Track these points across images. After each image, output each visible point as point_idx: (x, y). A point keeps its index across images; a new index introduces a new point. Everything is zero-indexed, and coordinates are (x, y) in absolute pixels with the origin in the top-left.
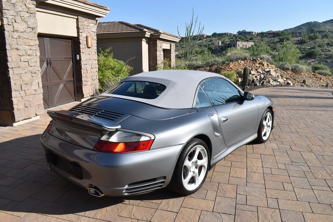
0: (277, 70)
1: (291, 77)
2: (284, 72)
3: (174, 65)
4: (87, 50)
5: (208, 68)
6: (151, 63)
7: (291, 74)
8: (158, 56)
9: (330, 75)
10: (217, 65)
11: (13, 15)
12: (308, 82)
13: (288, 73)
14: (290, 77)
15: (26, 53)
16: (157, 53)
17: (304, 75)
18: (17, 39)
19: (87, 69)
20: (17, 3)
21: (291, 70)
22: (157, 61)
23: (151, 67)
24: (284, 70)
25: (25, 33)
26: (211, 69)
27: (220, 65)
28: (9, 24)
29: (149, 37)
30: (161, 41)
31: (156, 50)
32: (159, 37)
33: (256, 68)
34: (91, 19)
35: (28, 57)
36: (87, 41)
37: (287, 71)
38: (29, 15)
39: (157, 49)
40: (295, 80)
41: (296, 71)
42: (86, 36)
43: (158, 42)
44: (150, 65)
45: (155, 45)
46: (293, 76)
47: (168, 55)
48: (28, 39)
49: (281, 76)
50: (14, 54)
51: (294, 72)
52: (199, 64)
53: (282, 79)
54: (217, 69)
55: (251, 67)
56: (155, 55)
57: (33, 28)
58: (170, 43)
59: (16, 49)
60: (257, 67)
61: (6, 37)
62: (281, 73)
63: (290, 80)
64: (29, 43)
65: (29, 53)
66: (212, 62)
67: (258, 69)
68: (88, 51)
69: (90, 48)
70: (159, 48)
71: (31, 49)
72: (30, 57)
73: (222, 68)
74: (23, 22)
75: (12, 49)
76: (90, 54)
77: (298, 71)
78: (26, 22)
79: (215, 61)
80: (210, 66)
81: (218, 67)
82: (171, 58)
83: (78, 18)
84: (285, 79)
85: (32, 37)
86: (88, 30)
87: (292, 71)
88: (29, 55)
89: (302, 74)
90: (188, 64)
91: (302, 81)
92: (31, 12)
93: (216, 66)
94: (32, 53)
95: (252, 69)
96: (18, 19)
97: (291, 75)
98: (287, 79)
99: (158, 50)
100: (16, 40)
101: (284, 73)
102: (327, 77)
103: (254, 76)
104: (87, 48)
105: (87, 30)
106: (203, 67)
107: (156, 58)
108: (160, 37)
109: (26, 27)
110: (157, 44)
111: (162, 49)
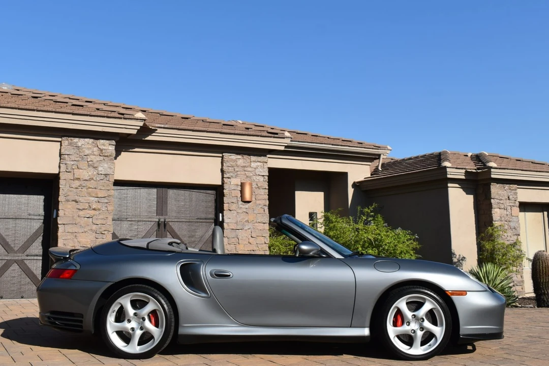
4: (241, 206)
8: (495, 218)
11: (75, 160)
15: (89, 206)
16: (492, 213)
18: (76, 188)
19: (240, 238)
20: (83, 146)
25: (92, 181)
28: (67, 171)
30: (512, 185)
32: (489, 177)
34: (254, 155)
35: (93, 212)
36: (242, 192)
38: (102, 158)
42: (241, 183)
45: (488, 195)
48: (96, 188)
50: (69, 206)
56: (488, 217)
57: (106, 175)
59: (73, 201)
61: (60, 186)
64: (97, 194)
65: (94, 207)
68: (243, 207)
69: (249, 202)
70: (502, 202)
71: (99, 202)
72: (97, 213)
74: (91, 168)
75: (68, 201)
76: (250, 212)
78: (94, 167)
83: (223, 156)
85: (104, 186)
86: (246, 173)
88: (94, 209)
92: (106, 155)
94: (99, 207)
96: (83, 164)
100: (75, 190)
104: (240, 202)
105: (243, 173)
108: (493, 176)
109: (95, 173)
110: (490, 192)
111: (517, 204)
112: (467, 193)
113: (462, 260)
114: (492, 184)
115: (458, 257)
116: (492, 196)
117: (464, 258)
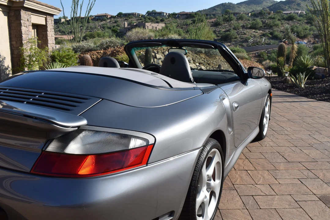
0: (189, 53)
1: (205, 62)
2: (197, 55)
3: (53, 48)
5: (102, 52)
6: (14, 43)
7: (204, 57)
8: (23, 32)
9: (247, 59)
10: (114, 48)
12: (224, 67)
13: (201, 57)
14: (203, 62)
16: (22, 29)
17: (219, 59)
21: (205, 53)
22: (22, 40)
23: (13, 49)
24: (196, 53)
26: (106, 53)
27: (117, 47)
29: (6, 4)
30: (29, 12)
31: (20, 25)
32: (22, 5)
33: (163, 51)
37: (199, 55)
39: (21, 23)
40: (209, 64)
41: (210, 54)
43: (23, 13)
44: (12, 46)
45: (19, 18)
46: (207, 61)
47: (43, 33)
49: (194, 60)
51: (208, 56)
52: (90, 46)
53: (194, 63)
54: (114, 52)
55: (156, 49)
56: (19, 31)
58: (45, 16)
60: (164, 49)
62: (193, 56)
63: (204, 64)
66: (107, 43)
67: (165, 51)
70: (25, 22)
73: (119, 51)
77: (212, 55)
79: (110, 42)
80: (105, 49)
81: (115, 50)
82: (48, 38)
84: (198, 64)
87: (206, 55)
89: (217, 57)
90: (76, 47)
91: (217, 67)
93: (112, 49)
95: (158, 52)
97: (204, 59)
98: (199, 64)
99: (23, 25)
101: (196, 57)
102: (245, 60)
103: (160, 60)
106: (95, 50)
107: (21, 37)
108: (25, 5)
110: (21, 15)
111: (31, 24)
112: (5, 15)
113: (4, 59)
114: (21, 10)
115: (2, 57)
116: (22, 18)
117: (5, 58)
